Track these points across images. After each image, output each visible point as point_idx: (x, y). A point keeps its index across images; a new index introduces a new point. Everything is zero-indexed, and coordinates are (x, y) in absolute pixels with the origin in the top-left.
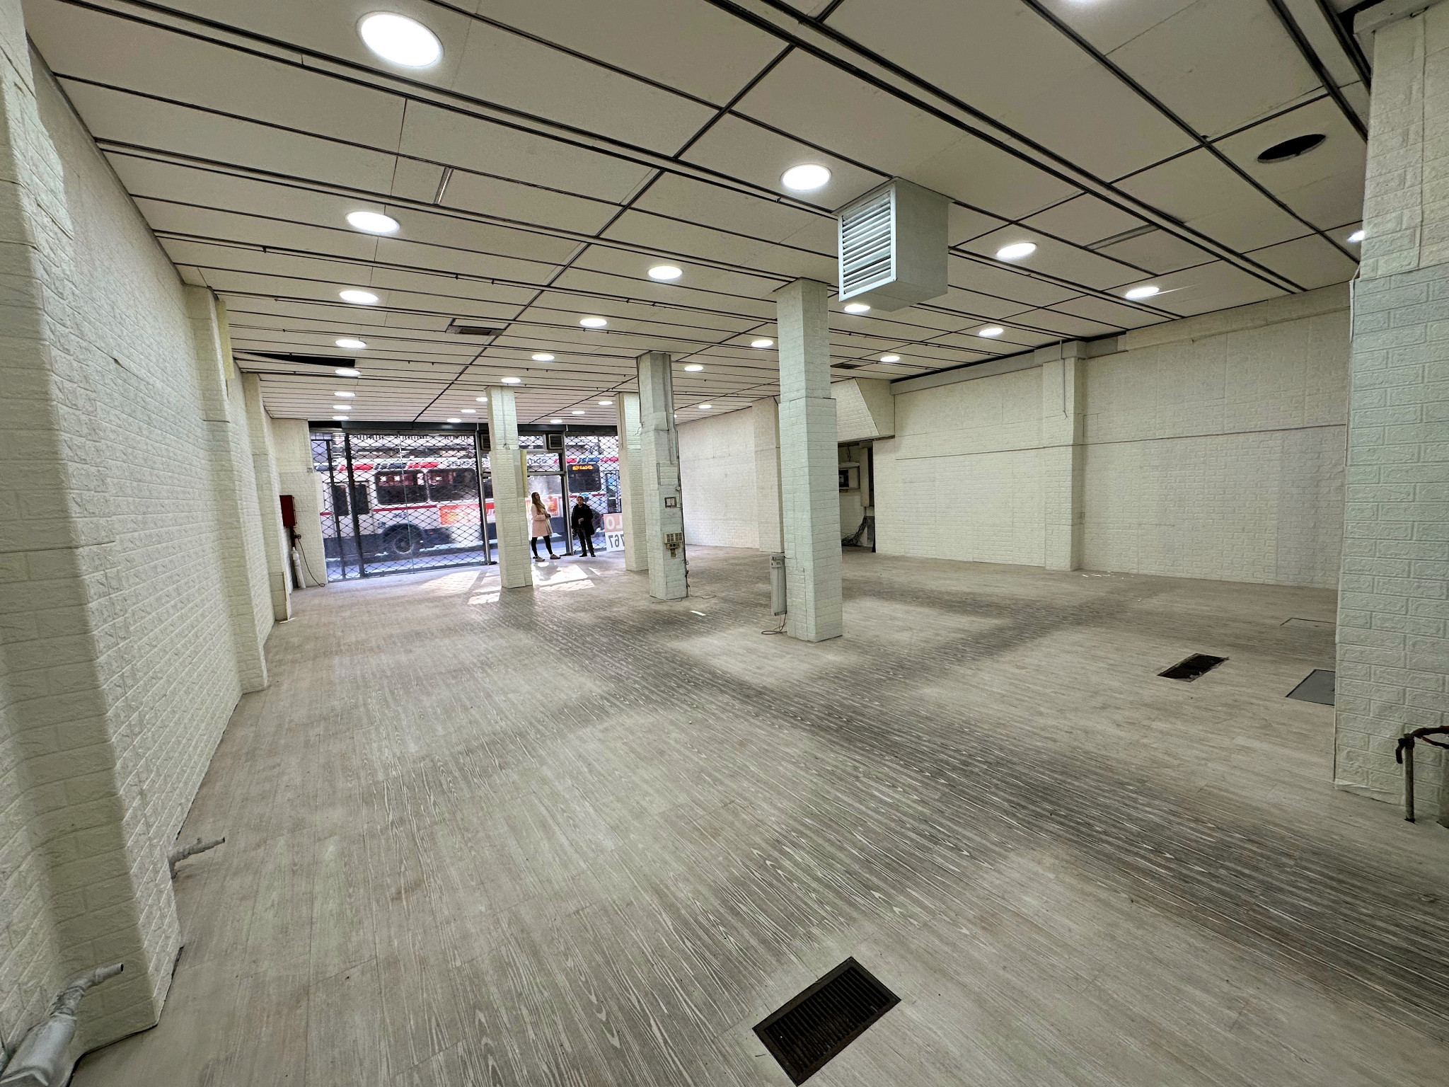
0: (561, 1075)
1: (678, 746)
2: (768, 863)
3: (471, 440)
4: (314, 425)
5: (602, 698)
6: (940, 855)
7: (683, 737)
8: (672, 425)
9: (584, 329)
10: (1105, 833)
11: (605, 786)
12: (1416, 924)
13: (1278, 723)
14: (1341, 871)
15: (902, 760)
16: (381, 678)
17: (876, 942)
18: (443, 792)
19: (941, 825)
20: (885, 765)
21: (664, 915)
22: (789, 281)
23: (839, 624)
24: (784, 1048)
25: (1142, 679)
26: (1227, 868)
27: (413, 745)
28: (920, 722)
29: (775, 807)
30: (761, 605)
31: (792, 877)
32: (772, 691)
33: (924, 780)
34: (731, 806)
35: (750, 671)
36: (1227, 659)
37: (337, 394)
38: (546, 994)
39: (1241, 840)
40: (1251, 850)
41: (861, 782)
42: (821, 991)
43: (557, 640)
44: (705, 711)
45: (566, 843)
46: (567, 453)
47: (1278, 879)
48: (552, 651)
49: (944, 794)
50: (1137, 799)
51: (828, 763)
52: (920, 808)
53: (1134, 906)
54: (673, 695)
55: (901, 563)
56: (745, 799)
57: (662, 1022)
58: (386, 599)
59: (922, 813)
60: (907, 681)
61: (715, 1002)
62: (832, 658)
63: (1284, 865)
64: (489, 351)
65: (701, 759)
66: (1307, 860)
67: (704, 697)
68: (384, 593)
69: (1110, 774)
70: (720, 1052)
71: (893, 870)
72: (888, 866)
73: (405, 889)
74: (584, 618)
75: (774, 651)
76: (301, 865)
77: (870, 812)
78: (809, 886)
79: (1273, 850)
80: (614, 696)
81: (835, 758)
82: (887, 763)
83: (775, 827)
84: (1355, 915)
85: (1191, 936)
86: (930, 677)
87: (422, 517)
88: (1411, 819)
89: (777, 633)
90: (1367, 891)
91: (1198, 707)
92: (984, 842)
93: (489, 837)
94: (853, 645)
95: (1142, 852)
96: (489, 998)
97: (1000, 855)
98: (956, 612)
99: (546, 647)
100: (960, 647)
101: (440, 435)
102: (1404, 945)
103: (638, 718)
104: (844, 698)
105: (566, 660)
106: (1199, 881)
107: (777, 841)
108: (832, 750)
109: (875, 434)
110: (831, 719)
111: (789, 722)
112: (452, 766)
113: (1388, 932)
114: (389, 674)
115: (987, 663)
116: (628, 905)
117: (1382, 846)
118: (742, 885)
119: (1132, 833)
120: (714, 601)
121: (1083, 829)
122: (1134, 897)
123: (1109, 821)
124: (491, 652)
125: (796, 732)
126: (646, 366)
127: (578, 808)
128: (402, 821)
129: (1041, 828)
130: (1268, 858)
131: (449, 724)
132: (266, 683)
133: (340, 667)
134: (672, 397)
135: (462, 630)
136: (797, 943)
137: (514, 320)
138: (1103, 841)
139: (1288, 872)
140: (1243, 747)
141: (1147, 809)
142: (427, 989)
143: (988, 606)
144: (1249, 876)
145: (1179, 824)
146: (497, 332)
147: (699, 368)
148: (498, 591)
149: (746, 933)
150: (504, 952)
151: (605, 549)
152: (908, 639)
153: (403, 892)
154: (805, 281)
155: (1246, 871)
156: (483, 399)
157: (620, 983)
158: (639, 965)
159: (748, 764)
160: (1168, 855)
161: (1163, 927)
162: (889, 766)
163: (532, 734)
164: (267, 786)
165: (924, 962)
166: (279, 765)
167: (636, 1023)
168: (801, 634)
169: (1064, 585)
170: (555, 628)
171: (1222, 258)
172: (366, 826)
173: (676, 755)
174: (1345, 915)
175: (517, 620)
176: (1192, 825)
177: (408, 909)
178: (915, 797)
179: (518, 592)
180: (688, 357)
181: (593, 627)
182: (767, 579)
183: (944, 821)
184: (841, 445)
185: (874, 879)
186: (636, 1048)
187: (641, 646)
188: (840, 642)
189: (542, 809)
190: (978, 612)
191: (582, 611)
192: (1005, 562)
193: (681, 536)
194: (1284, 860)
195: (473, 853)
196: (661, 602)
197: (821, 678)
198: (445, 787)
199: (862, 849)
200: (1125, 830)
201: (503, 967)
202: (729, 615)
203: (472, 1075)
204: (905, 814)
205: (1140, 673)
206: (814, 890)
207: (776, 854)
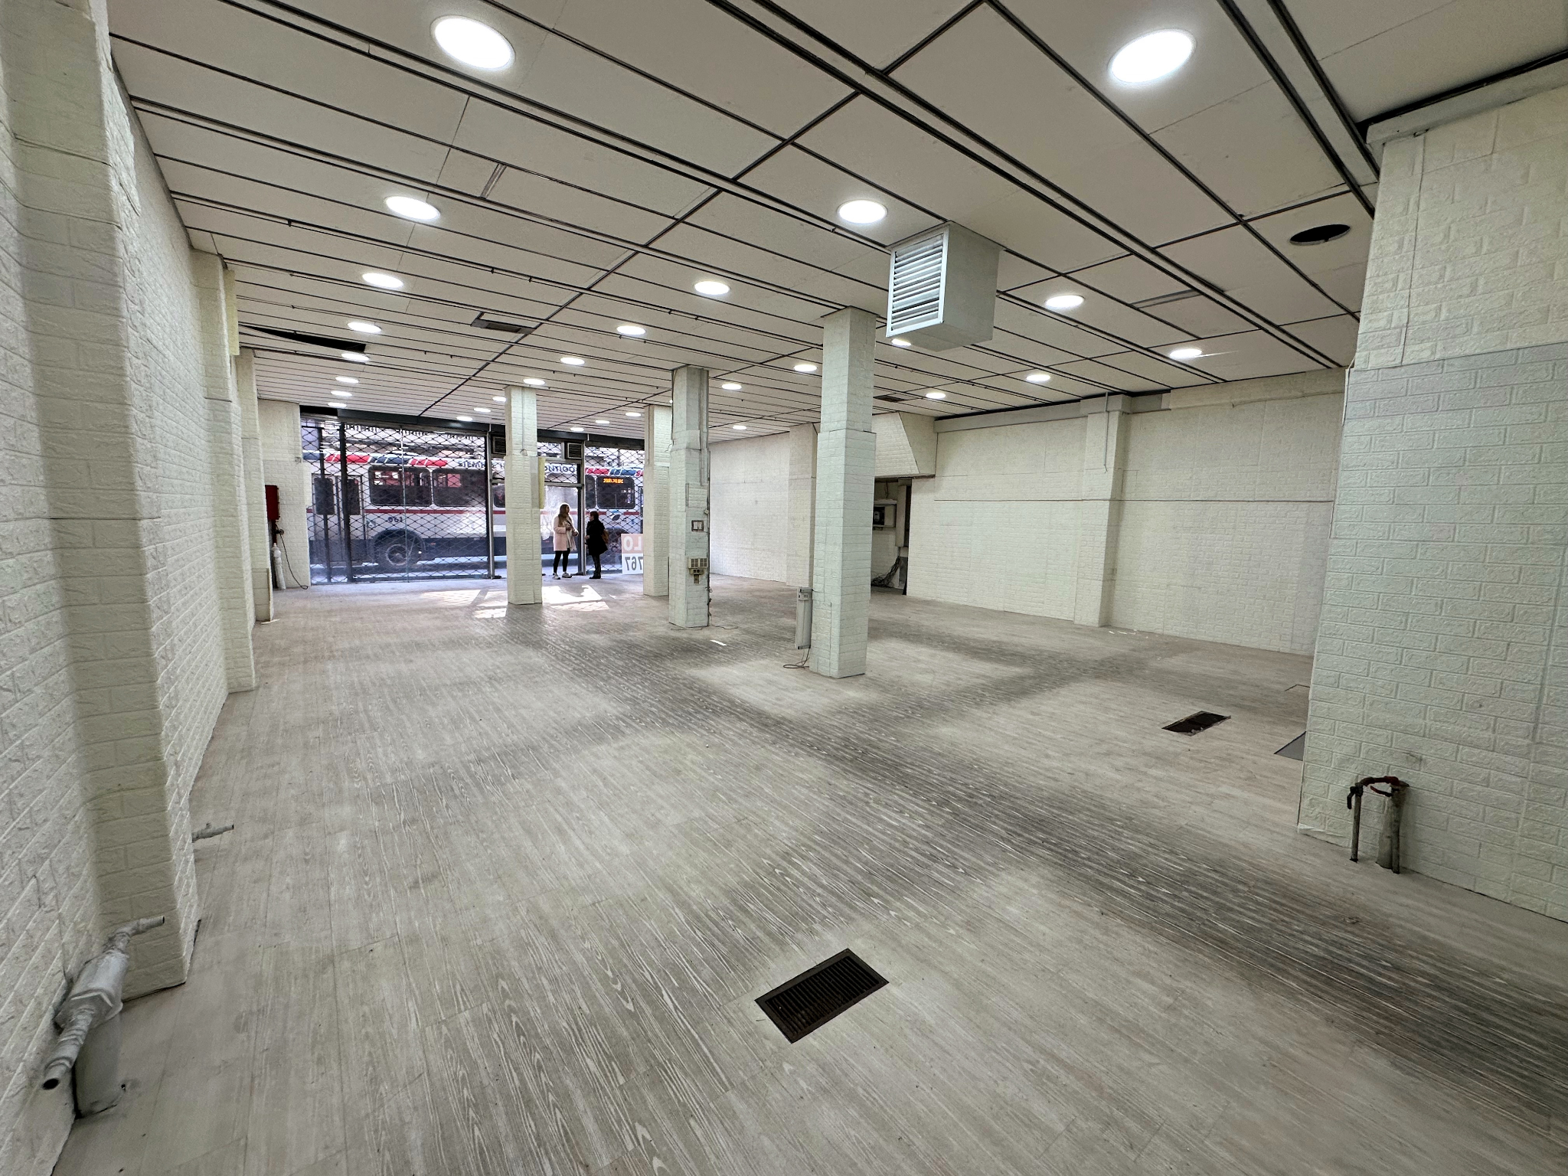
0: (580, 1030)
1: (695, 767)
2: (777, 871)
3: (481, 441)
4: (307, 411)
5: (618, 718)
6: (937, 871)
7: (699, 759)
8: (704, 445)
9: (621, 336)
10: (1089, 859)
11: (620, 798)
12: (1336, 939)
13: (1261, 776)
14: (1285, 896)
15: (910, 789)
16: (380, 685)
17: (872, 937)
18: (456, 797)
19: (941, 846)
20: (895, 794)
21: (677, 910)
22: (838, 308)
23: (863, 662)
24: (782, 1016)
25: (1146, 731)
26: (1190, 892)
27: (420, 752)
28: (932, 758)
29: (787, 824)
30: (784, 639)
31: (798, 884)
32: (790, 722)
33: (932, 808)
34: (744, 822)
35: (769, 701)
36: (1229, 718)
37: (340, 379)
38: (564, 968)
39: (1208, 870)
40: (1213, 878)
41: (870, 807)
42: (818, 974)
43: (570, 660)
44: (723, 736)
45: (582, 847)
46: (586, 465)
47: (1231, 902)
48: (564, 670)
49: (947, 821)
50: (1122, 833)
51: (841, 789)
52: (923, 832)
53: (1104, 918)
54: (691, 720)
55: (931, 608)
56: (758, 816)
57: (673, 992)
58: (379, 607)
59: (925, 836)
60: (924, 720)
61: (721, 979)
62: (853, 694)
63: (1238, 891)
64: (515, 349)
65: (716, 779)
66: (1259, 888)
67: (722, 723)
68: (378, 600)
69: (1102, 811)
70: (725, 1017)
71: (893, 881)
72: (889, 878)
73: (422, 879)
74: (599, 640)
75: (795, 684)
76: (313, 855)
77: (876, 833)
78: (814, 891)
79: (1231, 879)
80: (630, 717)
81: (847, 785)
82: (897, 792)
83: (785, 841)
84: (1289, 931)
85: (1148, 942)
86: (948, 718)
87: (420, 522)
88: (1355, 859)
89: (799, 667)
90: (1303, 913)
91: (1192, 758)
92: (979, 862)
93: (503, 838)
94: (875, 683)
95: (1120, 876)
96: (510, 969)
97: (993, 873)
98: (981, 659)
99: (558, 666)
100: (980, 691)
101: (448, 434)
102: (1322, 954)
103: (653, 738)
104: (861, 732)
105: (580, 680)
106: (1162, 900)
107: (787, 853)
108: (845, 778)
109: (915, 472)
110: (847, 750)
111: (805, 751)
112: (463, 773)
113: (1312, 944)
114: (389, 682)
115: (1004, 708)
116: (642, 900)
117: (1323, 879)
118: (751, 888)
119: (1112, 860)
120: (736, 632)
121: (1070, 855)
122: (1104, 911)
123: (1094, 849)
124: (499, 668)
125: (811, 760)
126: (682, 381)
127: (593, 817)
128: (414, 821)
129: (1032, 853)
130: (1226, 885)
131: (457, 735)
132: (254, 684)
133: (335, 673)
134: (707, 417)
135: (467, 644)
136: (799, 936)
137: (547, 320)
138: (1085, 865)
139: (1241, 897)
140: (1227, 794)
141: (1129, 841)
142: (450, 962)
143: (1012, 655)
144: (1206, 898)
145: (1155, 854)
146: (527, 331)
147: (737, 387)
148: (504, 607)
149: (753, 927)
150: (523, 935)
151: (620, 571)
152: (930, 682)
153: (420, 882)
154: (854, 310)
155: (1205, 894)
156: (500, 399)
157: (635, 963)
158: (653, 948)
159: (763, 786)
160: (1141, 879)
161: (1125, 934)
162: (899, 795)
163: (546, 747)
164: (268, 782)
165: (912, 955)
166: (279, 764)
167: (650, 994)
168: (823, 670)
169: (1091, 641)
170: (567, 648)
171: (1261, 328)
172: (377, 824)
173: (692, 775)
174: (1281, 931)
175: (526, 637)
176: (1167, 856)
177: (427, 896)
178: (920, 822)
179: (525, 610)
180: (727, 375)
181: (607, 650)
182: (793, 614)
183: (945, 843)
184: (878, 481)
185: (875, 888)
186: (648, 1011)
187: (658, 671)
188: (862, 680)
189: (558, 817)
190: (1000, 660)
191: (598, 632)
192: (1036, 614)
193: (706, 562)
194: (1241, 887)
195: (489, 851)
196: (680, 629)
197: (840, 712)
198: (457, 792)
199: (866, 864)
200: (1107, 858)
201: (523, 946)
202: (751, 646)
203: (497, 1029)
204: (910, 836)
205: (1146, 725)
206: (819, 895)
207: (785, 864)
